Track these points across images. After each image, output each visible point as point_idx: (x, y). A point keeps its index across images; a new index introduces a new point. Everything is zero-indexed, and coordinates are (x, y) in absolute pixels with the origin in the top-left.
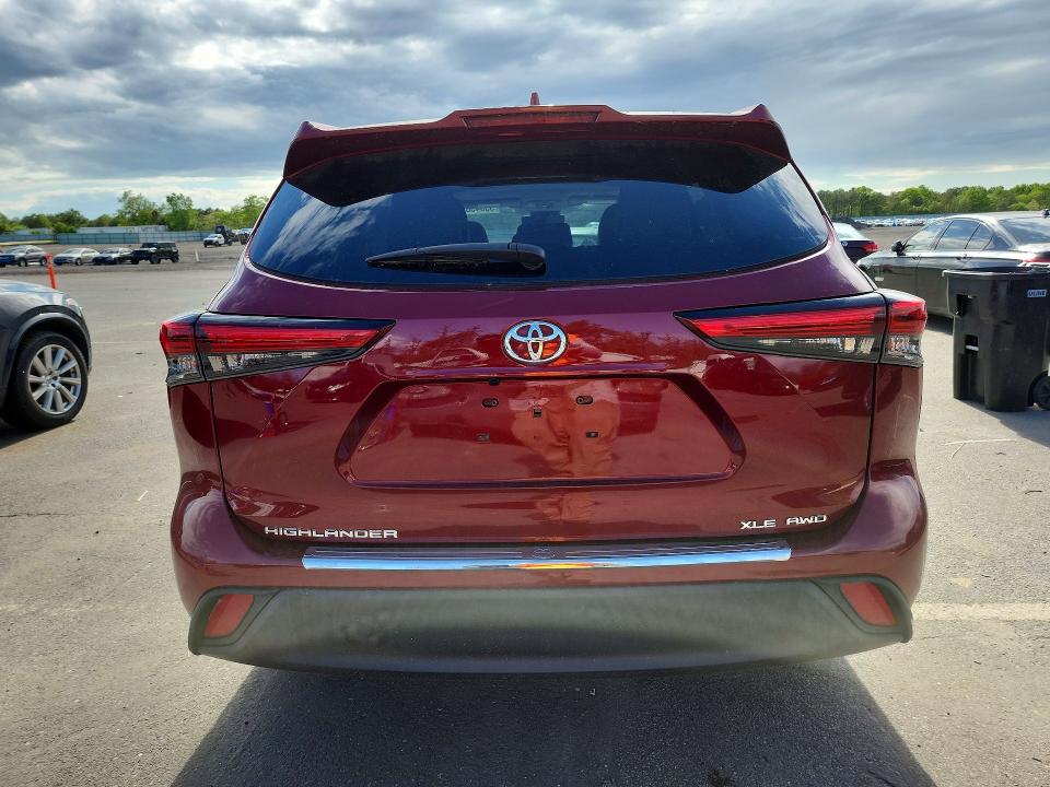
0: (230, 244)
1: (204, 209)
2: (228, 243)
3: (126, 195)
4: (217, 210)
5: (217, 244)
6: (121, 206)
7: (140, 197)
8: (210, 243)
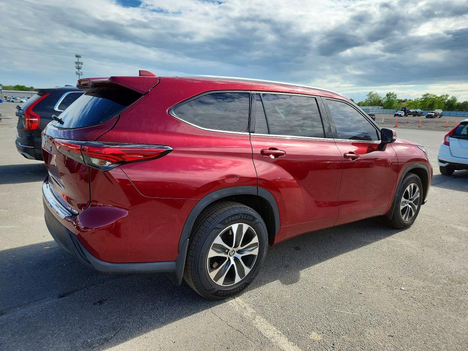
0: (407, 116)
1: (403, 99)
2: (406, 115)
3: (370, 93)
4: (410, 100)
5: (400, 116)
6: (367, 98)
7: (376, 94)
8: (397, 115)
